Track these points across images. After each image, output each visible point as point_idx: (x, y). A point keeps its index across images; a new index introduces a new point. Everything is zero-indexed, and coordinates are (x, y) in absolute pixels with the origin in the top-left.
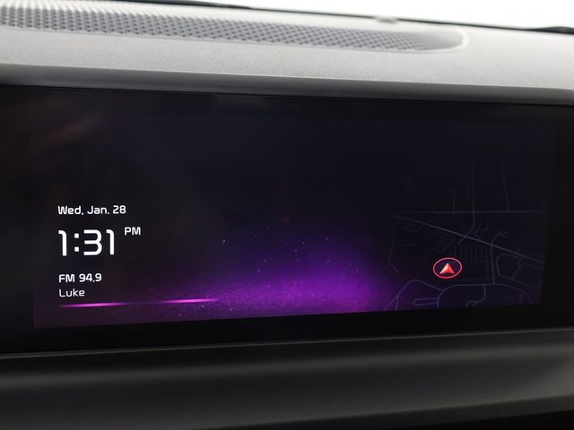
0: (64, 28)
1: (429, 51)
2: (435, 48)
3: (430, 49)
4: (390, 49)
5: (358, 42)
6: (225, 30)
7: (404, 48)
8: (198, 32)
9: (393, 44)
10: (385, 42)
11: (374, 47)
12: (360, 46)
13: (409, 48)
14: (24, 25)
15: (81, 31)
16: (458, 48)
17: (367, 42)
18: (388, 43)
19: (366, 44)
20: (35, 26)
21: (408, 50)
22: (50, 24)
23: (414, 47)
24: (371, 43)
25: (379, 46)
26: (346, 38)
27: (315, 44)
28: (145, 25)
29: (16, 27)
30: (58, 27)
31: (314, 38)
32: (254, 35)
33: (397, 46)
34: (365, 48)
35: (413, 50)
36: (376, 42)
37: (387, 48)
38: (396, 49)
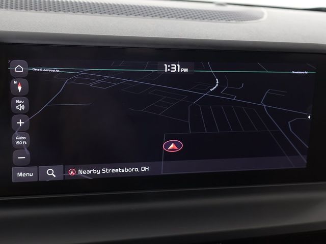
0: (32, 9)
1: (244, 22)
2: (247, 20)
3: (245, 20)
4: (221, 21)
5: (202, 17)
6: (125, 10)
7: (229, 20)
8: (109, 12)
9: (222, 18)
10: (218, 17)
11: (211, 20)
12: (204, 19)
13: (232, 20)
14: (9, 8)
15: (42, 11)
16: (261, 20)
17: (208, 17)
18: (220, 17)
19: (207, 18)
20: (15, 9)
21: (231, 21)
22: (23, 7)
23: (235, 19)
24: (210, 17)
25: (214, 19)
26: (195, 15)
29: (4, 9)
30: (28, 9)
31: (177, 14)
32: (142, 13)
33: (225, 19)
34: (206, 20)
35: (234, 21)
36: (213, 17)
37: (219, 20)
38: (224, 21)
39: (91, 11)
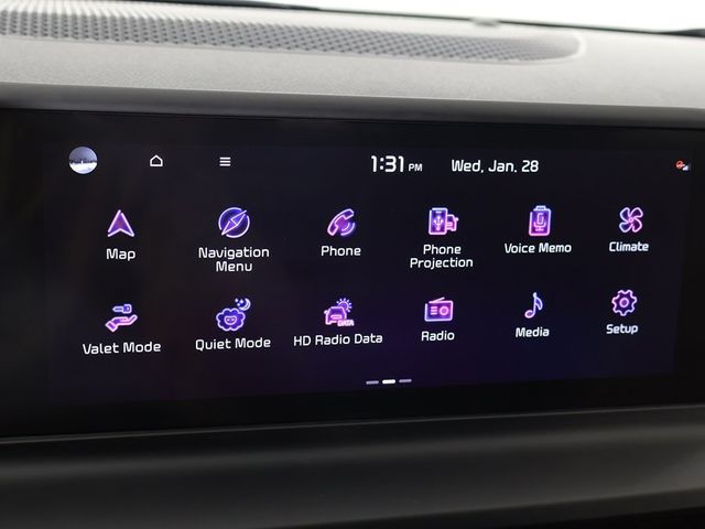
0: (87, 37)
1: (537, 61)
2: (543, 58)
3: (538, 58)
4: (489, 60)
7: (506, 58)
9: (491, 53)
10: (481, 50)
11: (467, 57)
12: (451, 56)
13: (512, 57)
14: (39, 34)
15: (108, 41)
16: (573, 57)
17: (459, 51)
18: (486, 52)
19: (458, 54)
20: (52, 35)
21: (511, 61)
22: (69, 33)
23: (517, 56)
24: (464, 52)
25: (474, 55)
27: (395, 54)
28: (186, 33)
29: (29, 37)
30: (80, 35)
33: (496, 55)
34: (457, 58)
35: (516, 60)
36: (470, 50)
37: (484, 58)
38: (495, 60)
39: (213, 39)
